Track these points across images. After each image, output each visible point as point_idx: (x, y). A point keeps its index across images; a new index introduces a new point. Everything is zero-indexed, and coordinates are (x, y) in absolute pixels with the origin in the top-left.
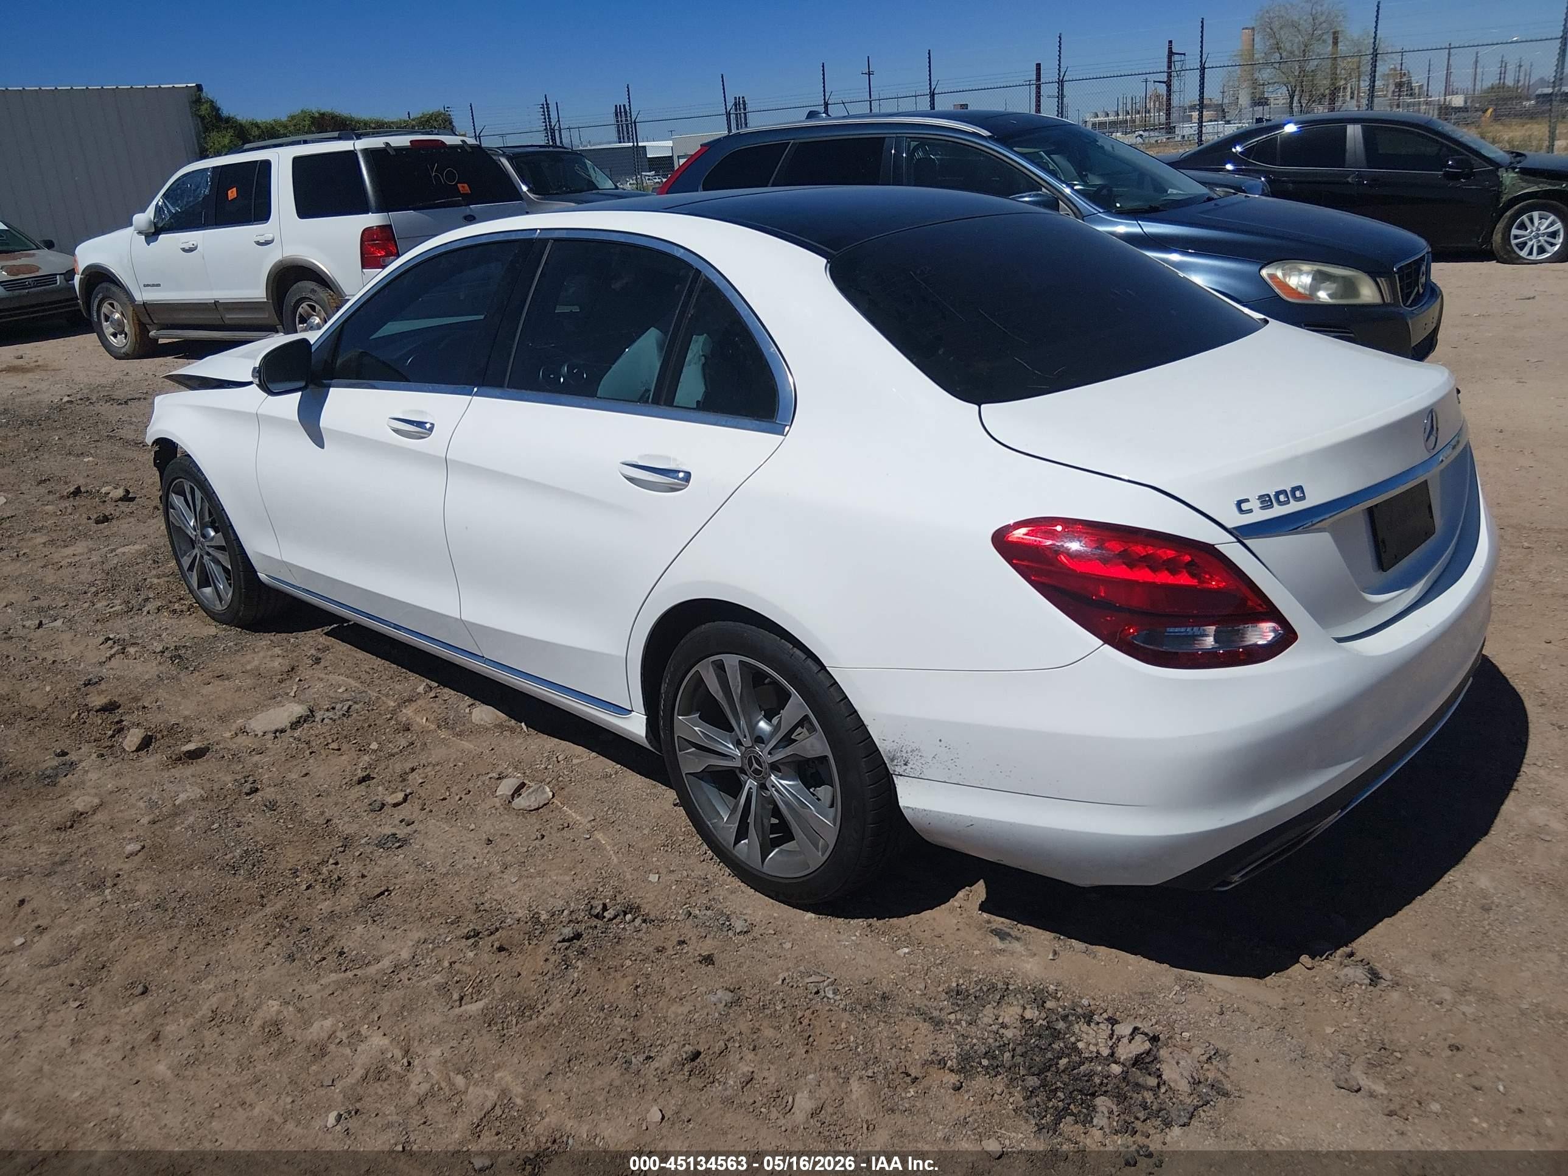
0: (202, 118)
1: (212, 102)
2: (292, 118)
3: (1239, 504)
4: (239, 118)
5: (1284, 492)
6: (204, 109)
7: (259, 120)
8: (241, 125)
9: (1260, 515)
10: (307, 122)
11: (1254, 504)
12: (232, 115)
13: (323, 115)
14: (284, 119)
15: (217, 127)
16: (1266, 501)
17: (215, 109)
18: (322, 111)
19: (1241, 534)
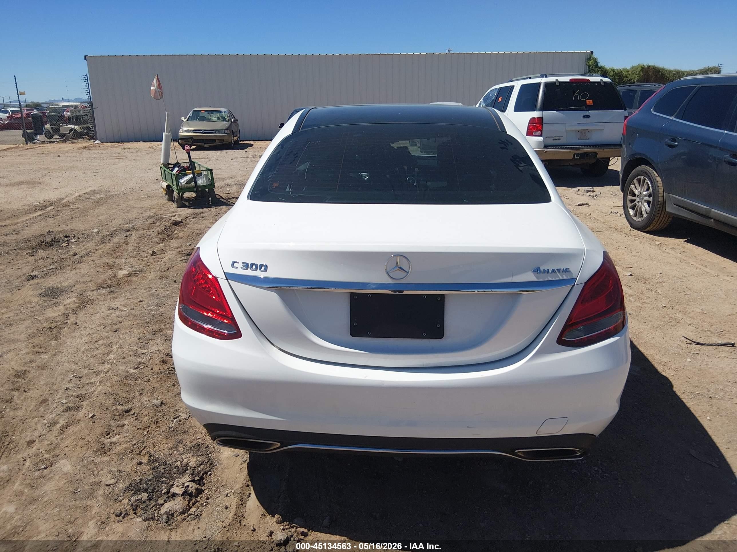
0: (589, 66)
1: (596, 59)
2: (633, 67)
3: (234, 262)
4: (606, 67)
5: (257, 265)
6: (591, 62)
7: (615, 68)
8: (606, 70)
9: (240, 271)
10: (639, 70)
11: (240, 265)
12: (603, 65)
13: (649, 67)
14: (628, 68)
15: (594, 70)
16: (246, 266)
17: (596, 62)
18: (649, 65)
19: (228, 276)
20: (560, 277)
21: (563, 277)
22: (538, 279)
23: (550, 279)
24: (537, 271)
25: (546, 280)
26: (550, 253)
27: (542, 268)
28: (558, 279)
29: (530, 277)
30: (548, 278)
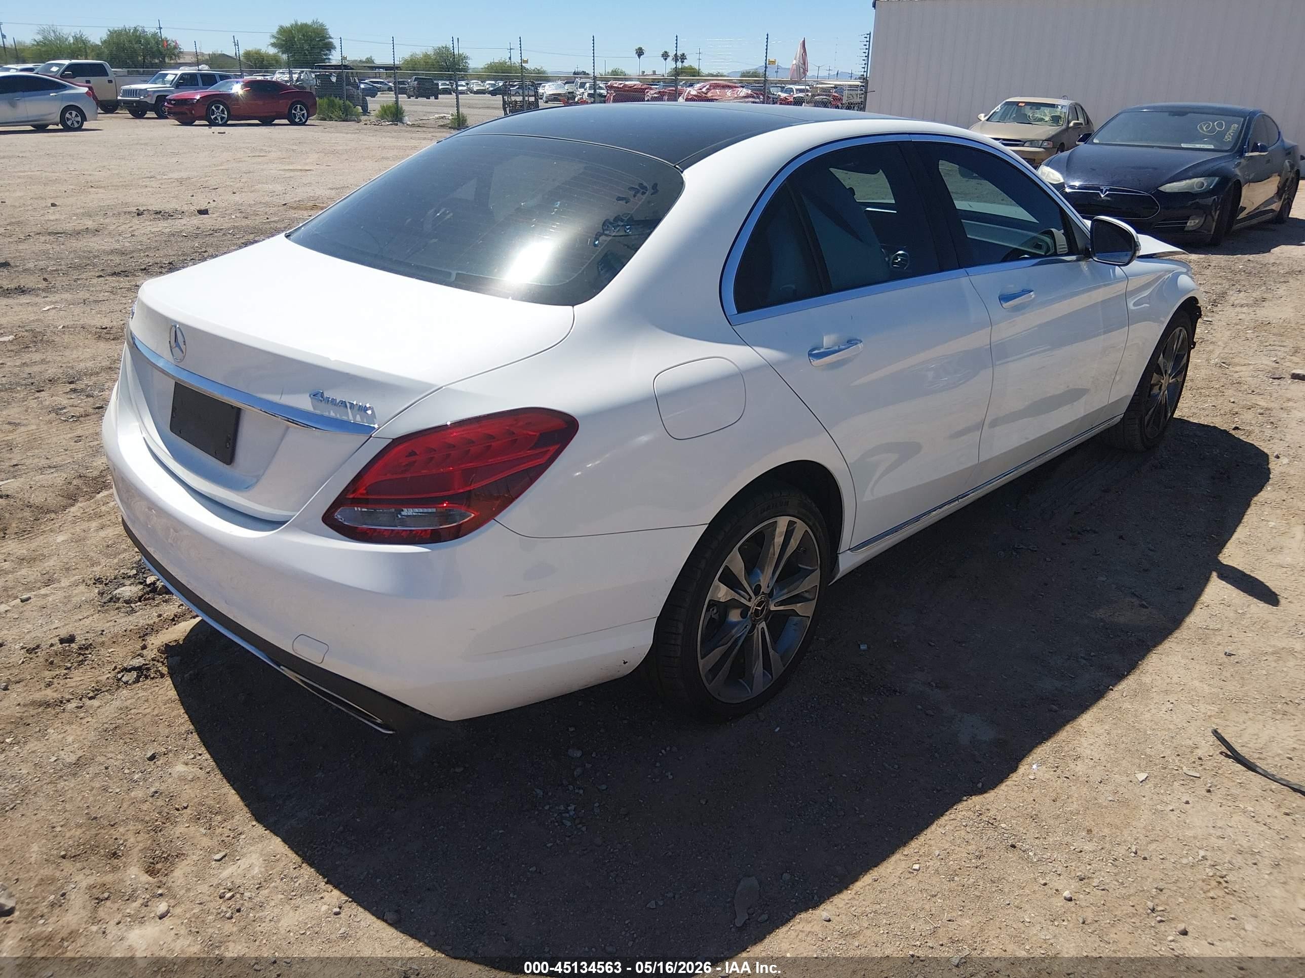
20: (350, 416)
21: (354, 417)
22: (314, 409)
23: (332, 414)
24: (317, 396)
25: (326, 414)
26: (347, 374)
27: (326, 395)
28: (345, 418)
29: (304, 402)
30: (329, 413)
